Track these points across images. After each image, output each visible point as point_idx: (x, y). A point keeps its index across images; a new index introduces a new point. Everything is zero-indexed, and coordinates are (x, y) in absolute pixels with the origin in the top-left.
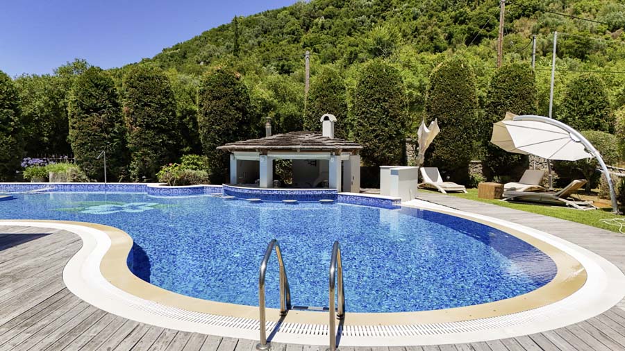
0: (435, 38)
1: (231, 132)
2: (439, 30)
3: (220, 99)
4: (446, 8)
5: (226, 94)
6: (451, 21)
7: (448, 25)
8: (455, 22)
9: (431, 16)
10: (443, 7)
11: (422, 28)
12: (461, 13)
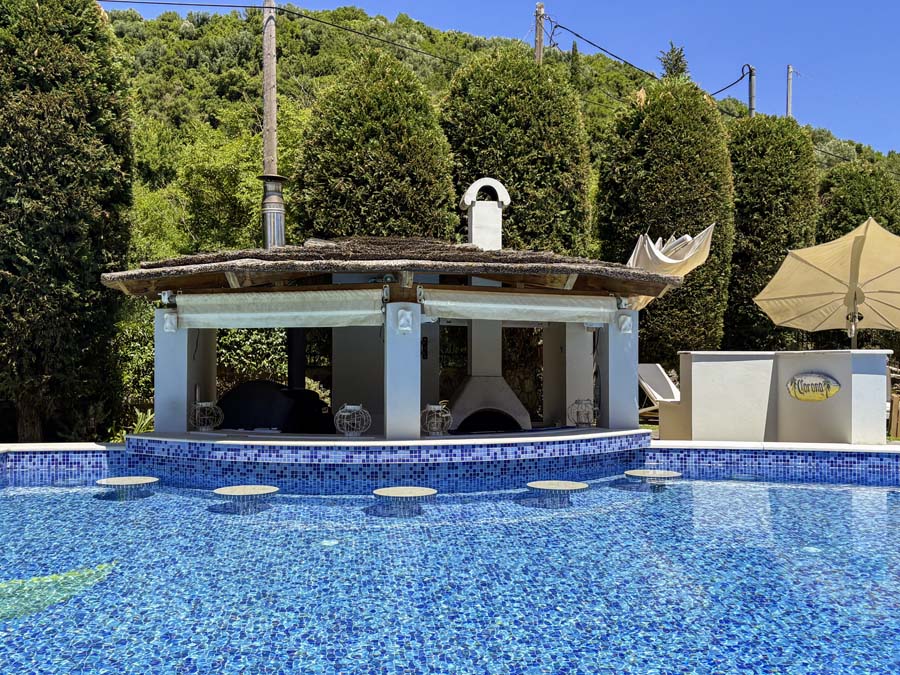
0: (184, 120)
1: (84, 227)
2: (191, 106)
3: (45, 89)
4: (197, 63)
5: (75, 72)
6: (212, 90)
7: (206, 97)
8: (220, 93)
9: (169, 74)
10: (190, 60)
11: (152, 97)
12: (232, 76)
